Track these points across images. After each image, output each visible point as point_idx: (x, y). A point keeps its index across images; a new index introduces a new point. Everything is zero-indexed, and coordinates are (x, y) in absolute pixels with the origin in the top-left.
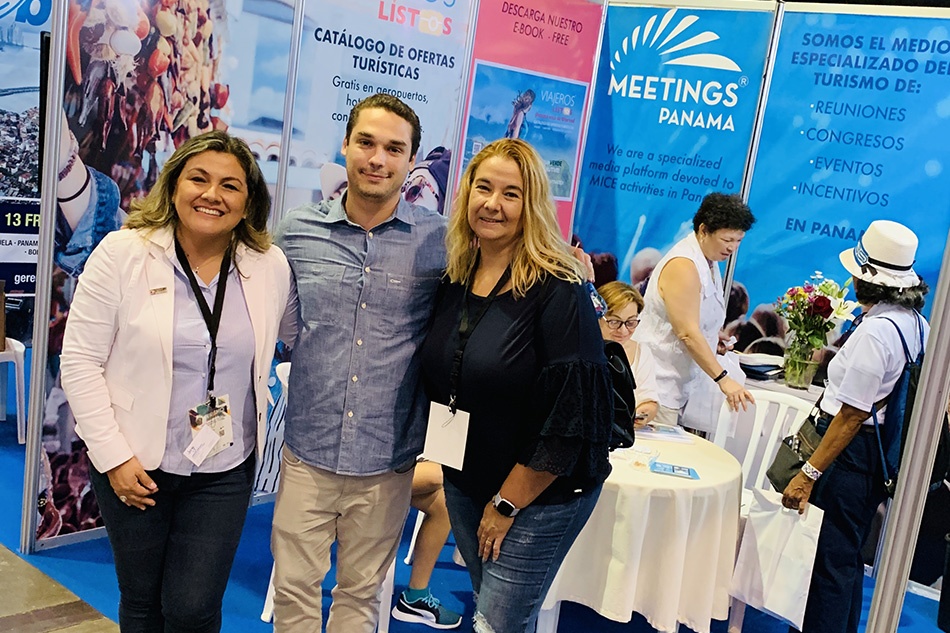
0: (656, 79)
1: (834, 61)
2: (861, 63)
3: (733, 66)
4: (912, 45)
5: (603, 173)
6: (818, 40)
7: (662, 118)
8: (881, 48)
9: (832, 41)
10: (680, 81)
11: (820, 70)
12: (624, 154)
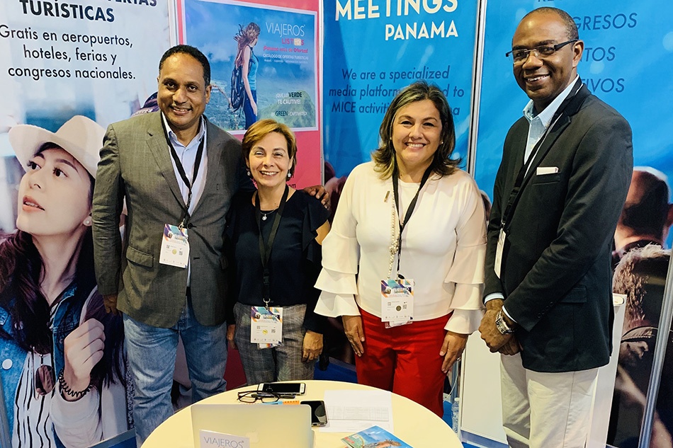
5: (342, 99)
7: (388, 35)
12: (358, 76)
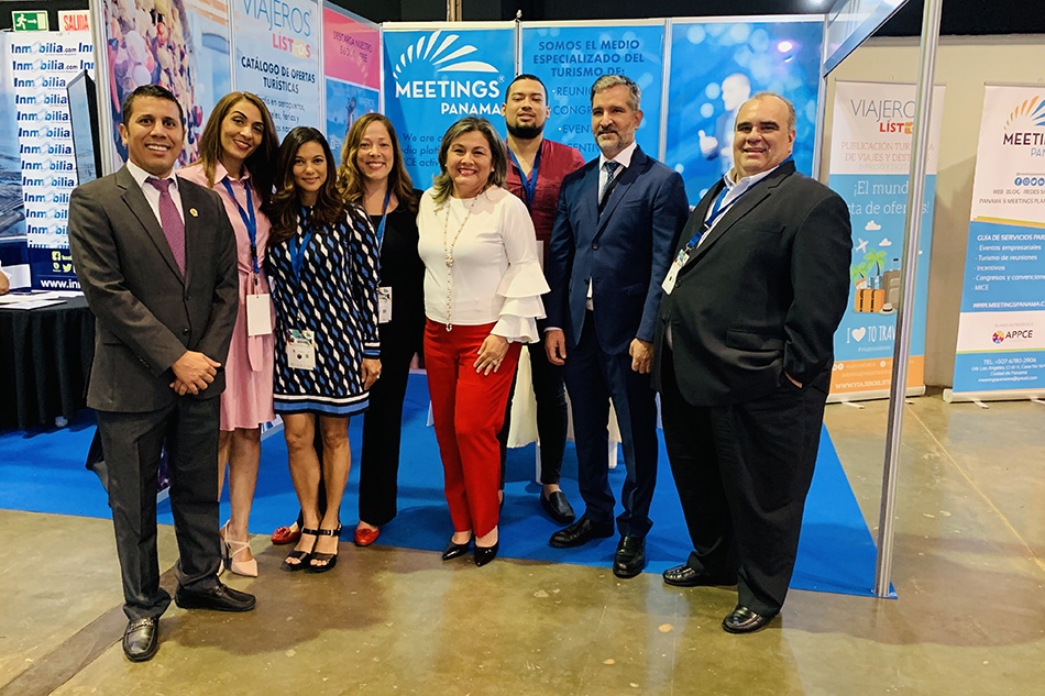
0: (434, 83)
1: (564, 59)
2: (582, 59)
3: (492, 69)
4: (614, 44)
6: (550, 46)
7: (443, 111)
8: (594, 48)
9: (559, 46)
10: (453, 83)
11: (554, 66)
12: (418, 139)
